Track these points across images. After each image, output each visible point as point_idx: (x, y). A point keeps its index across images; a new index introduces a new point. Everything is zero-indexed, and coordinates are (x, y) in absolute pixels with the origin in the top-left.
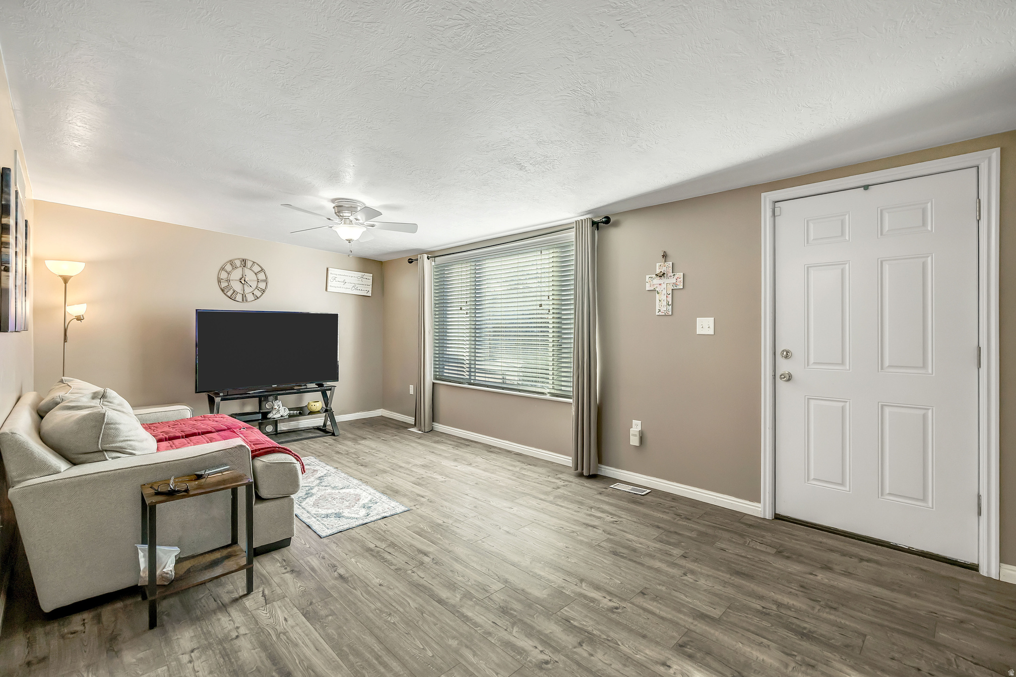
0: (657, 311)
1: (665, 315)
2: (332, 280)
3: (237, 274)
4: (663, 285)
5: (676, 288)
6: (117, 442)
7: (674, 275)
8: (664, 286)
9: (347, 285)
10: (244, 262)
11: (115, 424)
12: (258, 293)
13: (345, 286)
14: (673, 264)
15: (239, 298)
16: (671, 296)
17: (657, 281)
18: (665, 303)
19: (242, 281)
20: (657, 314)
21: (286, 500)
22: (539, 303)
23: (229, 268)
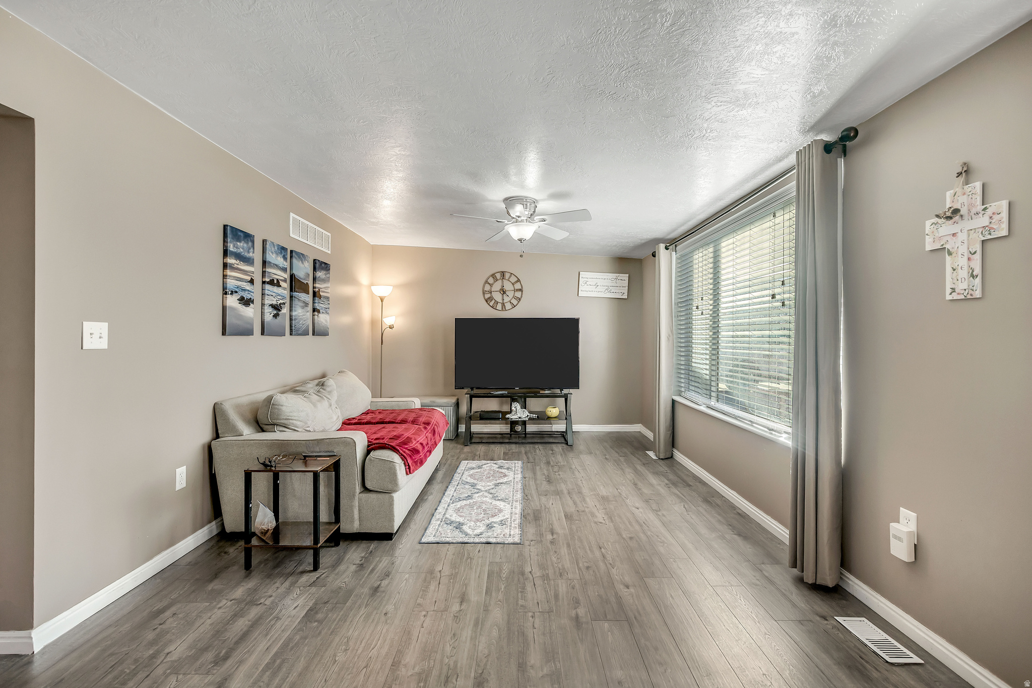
0: (948, 291)
1: (966, 299)
2: (583, 284)
3: (497, 286)
4: (960, 234)
5: (989, 237)
6: (280, 420)
7: (985, 209)
8: (962, 236)
9: (599, 289)
10: (503, 274)
11: (278, 405)
12: (515, 302)
13: (596, 290)
14: (983, 185)
15: (499, 307)
16: (978, 256)
17: (947, 228)
18: (964, 273)
19: (503, 292)
20: (949, 297)
21: (387, 496)
22: (771, 292)
23: (491, 280)
